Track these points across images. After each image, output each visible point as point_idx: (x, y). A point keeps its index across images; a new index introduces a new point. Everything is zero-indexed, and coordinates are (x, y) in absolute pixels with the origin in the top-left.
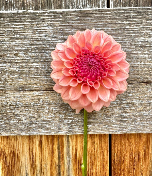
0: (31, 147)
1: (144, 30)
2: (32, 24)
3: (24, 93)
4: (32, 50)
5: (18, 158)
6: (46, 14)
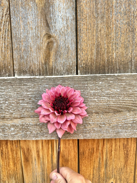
0: (37, 146)
1: (95, 87)
2: (38, 84)
3: (34, 119)
4: (38, 97)
5: (31, 151)
6: (45, 79)
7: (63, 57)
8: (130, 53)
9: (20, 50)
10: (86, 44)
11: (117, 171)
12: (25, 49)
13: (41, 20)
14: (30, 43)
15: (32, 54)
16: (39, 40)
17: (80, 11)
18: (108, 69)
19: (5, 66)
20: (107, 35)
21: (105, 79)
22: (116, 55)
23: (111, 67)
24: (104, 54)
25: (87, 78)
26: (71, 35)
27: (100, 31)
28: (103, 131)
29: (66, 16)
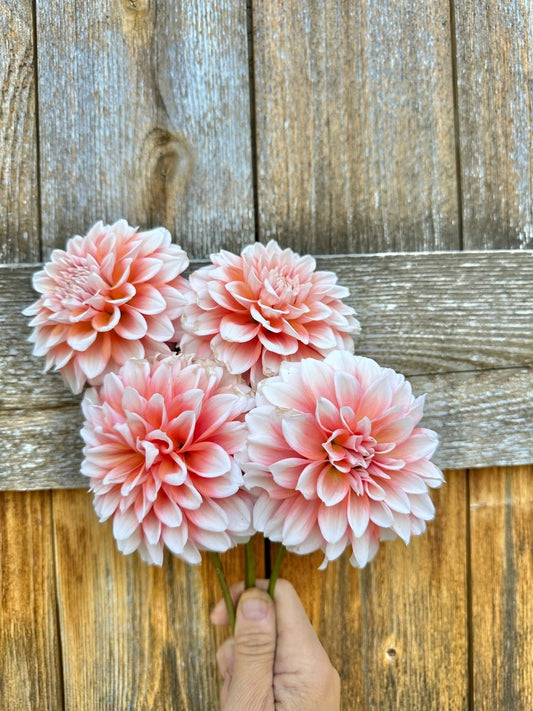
7: (209, 204)
8: (426, 193)
9: (65, 178)
10: (283, 165)
11: (408, 606)
12: (81, 176)
13: (138, 88)
14: (101, 159)
15: (106, 191)
16: (131, 148)
17: (263, 62)
18: (358, 243)
19: (10, 231)
21: (349, 269)
22: (380, 198)
23: (368, 237)
24: (342, 196)
26: (236, 135)
27: (328, 123)
29: (220, 77)
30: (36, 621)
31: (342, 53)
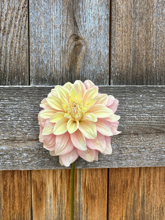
0: (54, 178)
1: (134, 100)
5: (45, 185)
7: (93, 64)
9: (39, 52)
10: (121, 49)
11: (157, 212)
12: (45, 52)
13: (67, 18)
14: (52, 45)
15: (54, 58)
16: (64, 41)
17: (115, 9)
18: (147, 80)
19: (18, 71)
20: (145, 39)
21: (147, 91)
22: (156, 63)
23: (151, 78)
24: (142, 62)
25: (125, 89)
26: (104, 38)
27: (138, 34)
28: (143, 157)
29: (99, 14)
30: (24, 214)
31: (146, 6)
